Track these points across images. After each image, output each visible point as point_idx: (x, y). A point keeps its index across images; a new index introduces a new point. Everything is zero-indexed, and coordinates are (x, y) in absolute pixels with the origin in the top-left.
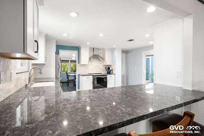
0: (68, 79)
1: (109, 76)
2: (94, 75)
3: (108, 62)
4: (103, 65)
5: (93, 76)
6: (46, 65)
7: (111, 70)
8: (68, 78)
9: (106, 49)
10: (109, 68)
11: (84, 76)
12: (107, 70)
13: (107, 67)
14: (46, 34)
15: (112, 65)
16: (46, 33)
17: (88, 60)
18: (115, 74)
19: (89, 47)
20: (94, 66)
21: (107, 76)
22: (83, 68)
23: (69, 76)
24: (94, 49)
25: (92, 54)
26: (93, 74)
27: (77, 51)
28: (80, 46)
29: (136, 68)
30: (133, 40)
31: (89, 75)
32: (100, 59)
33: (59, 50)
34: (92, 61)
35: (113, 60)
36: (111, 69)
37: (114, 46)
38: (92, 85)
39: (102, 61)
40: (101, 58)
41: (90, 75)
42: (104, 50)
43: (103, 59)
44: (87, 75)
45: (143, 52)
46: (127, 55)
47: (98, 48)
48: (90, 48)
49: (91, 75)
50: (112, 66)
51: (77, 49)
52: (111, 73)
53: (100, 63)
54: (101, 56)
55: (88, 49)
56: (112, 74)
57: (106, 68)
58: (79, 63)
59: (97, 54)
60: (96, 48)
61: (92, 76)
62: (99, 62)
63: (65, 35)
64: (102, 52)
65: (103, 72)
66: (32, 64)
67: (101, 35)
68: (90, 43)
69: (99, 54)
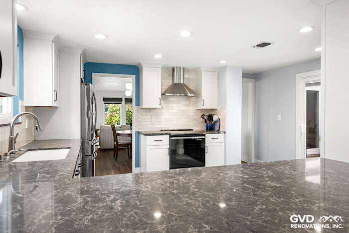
0: (117, 143)
1: (209, 137)
2: (173, 133)
3: (208, 101)
4: (195, 108)
5: (171, 136)
6: (58, 109)
7: (215, 122)
8: (116, 140)
9: (202, 69)
10: (210, 117)
11: (148, 137)
12: (206, 121)
13: (207, 114)
14: (55, 37)
15: (219, 108)
16: (56, 34)
17: (160, 97)
18: (225, 132)
19: (161, 67)
20: (176, 111)
21: (204, 135)
22: (147, 117)
23: (119, 134)
24: (173, 69)
25: (170, 83)
26: (171, 132)
27: (134, 76)
28: (140, 64)
29: (280, 116)
30: (269, 44)
31: (163, 132)
32: (189, 95)
33: (93, 74)
34: (170, 99)
35: (221, 97)
36: (215, 118)
37: (221, 62)
39: (194, 99)
40: (191, 91)
41: (162, 134)
42: (197, 71)
43: (196, 94)
44: (157, 134)
45: (298, 76)
46: (257, 83)
47: (184, 68)
48: (164, 69)
49: (166, 134)
50: (218, 111)
51: (134, 70)
52: (217, 128)
53: (188, 105)
54: (192, 86)
55: (160, 70)
56: (219, 130)
57: (203, 116)
58: (138, 104)
59: (182, 82)
60: (180, 68)
61: (168, 136)
62: (188, 102)
63: (100, 37)
64: (195, 77)
65: (197, 126)
66: (24, 108)
67: (185, 34)
68: (163, 56)
69: (186, 82)
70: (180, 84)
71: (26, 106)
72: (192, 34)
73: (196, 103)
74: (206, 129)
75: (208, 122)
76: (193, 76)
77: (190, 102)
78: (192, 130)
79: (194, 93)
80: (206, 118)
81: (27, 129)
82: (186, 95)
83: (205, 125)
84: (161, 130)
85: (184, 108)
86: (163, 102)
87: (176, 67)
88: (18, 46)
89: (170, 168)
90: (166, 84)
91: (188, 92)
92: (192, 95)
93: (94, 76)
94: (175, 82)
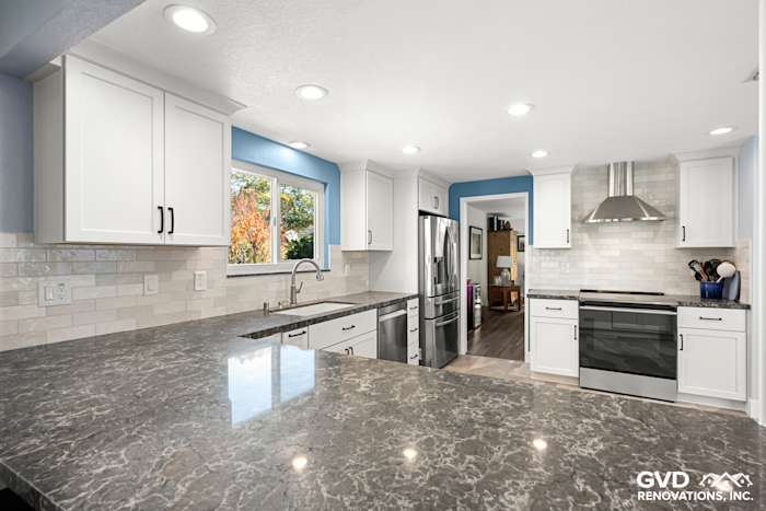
4: (670, 247)
5: (582, 304)
7: (728, 279)
9: (679, 158)
10: (710, 268)
11: (534, 300)
12: (698, 276)
13: (703, 259)
14: (369, 164)
15: (740, 246)
18: (748, 307)
19: (571, 170)
20: (617, 253)
21: (674, 309)
27: (527, 193)
32: (648, 218)
33: (461, 199)
34: (600, 229)
36: (725, 270)
37: (713, 133)
38: (575, 346)
41: (563, 298)
43: (665, 217)
44: (551, 298)
47: (633, 163)
49: (572, 298)
50: (736, 253)
51: (525, 184)
52: (730, 294)
53: (653, 240)
55: (569, 175)
56: (734, 301)
57: (691, 265)
58: (532, 241)
59: (629, 193)
60: (625, 164)
61: (577, 303)
62: (651, 234)
63: (409, 150)
64: (671, 177)
65: (677, 286)
66: (341, 254)
67: (519, 110)
68: (549, 153)
69: (638, 193)
70: (633, 198)
71: (344, 252)
72: (532, 106)
73: (673, 234)
74: (699, 294)
75: (705, 278)
76: (662, 177)
77: (656, 232)
78: (662, 294)
79: (659, 214)
80: (698, 268)
81: (347, 277)
82: (635, 220)
83: (697, 285)
84: (582, 291)
85: (643, 247)
86: (586, 236)
87: (615, 164)
88: (325, 185)
89: (580, 366)
90: (593, 200)
91: (646, 213)
92: (655, 218)
93: (464, 201)
94: (611, 195)
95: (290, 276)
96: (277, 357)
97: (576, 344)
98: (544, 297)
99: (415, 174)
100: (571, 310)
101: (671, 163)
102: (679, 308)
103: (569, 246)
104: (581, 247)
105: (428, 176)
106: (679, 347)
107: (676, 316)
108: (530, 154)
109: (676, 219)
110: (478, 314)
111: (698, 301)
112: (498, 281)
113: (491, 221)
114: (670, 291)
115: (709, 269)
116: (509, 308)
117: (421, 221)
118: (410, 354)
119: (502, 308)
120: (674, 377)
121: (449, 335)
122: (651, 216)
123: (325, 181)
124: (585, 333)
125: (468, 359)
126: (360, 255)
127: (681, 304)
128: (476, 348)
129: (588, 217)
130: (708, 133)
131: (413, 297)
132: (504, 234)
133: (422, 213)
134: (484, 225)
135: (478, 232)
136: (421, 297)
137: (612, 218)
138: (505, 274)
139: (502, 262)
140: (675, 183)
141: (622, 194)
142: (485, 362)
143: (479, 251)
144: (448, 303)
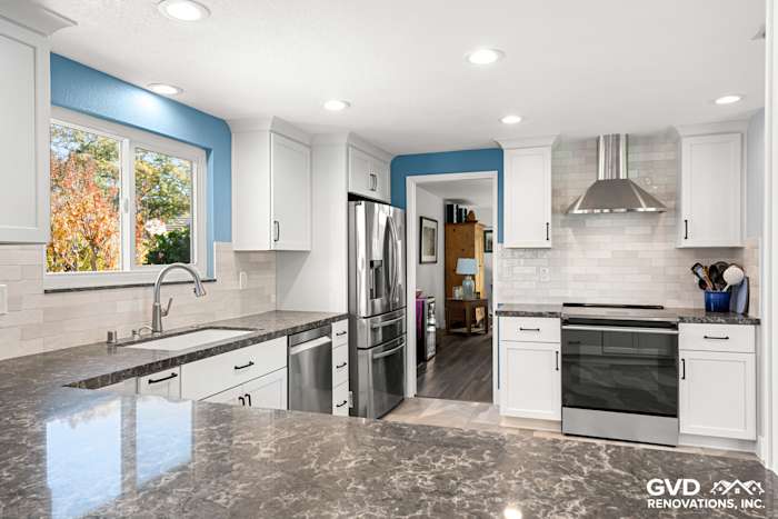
3: (705, 221)
4: (671, 246)
5: (565, 322)
6: (311, 256)
7: (737, 287)
9: (683, 133)
10: (716, 273)
12: (702, 284)
13: (709, 262)
14: (273, 123)
15: (749, 245)
17: (548, 218)
18: (758, 322)
19: (551, 142)
21: (675, 327)
22: (527, 269)
24: (597, 144)
27: (496, 173)
32: (645, 209)
33: (408, 178)
34: (588, 223)
36: (732, 276)
37: (719, 101)
38: (555, 379)
40: (650, 200)
41: (541, 315)
43: (664, 208)
44: (527, 315)
47: (627, 136)
49: (552, 315)
50: (745, 254)
52: (739, 306)
53: (649, 238)
55: (548, 151)
57: (694, 269)
59: (623, 176)
60: (617, 137)
61: (559, 321)
62: (648, 230)
63: (334, 106)
64: (671, 156)
65: (679, 298)
66: (232, 255)
67: (483, 57)
68: (524, 118)
69: (633, 176)
70: (626, 182)
71: (236, 252)
72: (501, 53)
73: (673, 229)
74: (703, 306)
75: (710, 286)
76: (660, 155)
77: (653, 228)
78: (662, 308)
79: (657, 204)
80: (702, 273)
81: (241, 291)
82: (628, 211)
83: (702, 294)
84: (565, 305)
85: (639, 246)
86: (569, 231)
87: (605, 137)
88: (208, 151)
89: (564, 406)
90: (580, 184)
91: (643, 204)
92: (653, 209)
93: (412, 183)
94: (601, 177)
95: (151, 291)
96: (130, 415)
97: (558, 374)
98: (517, 314)
99: (344, 140)
100: (552, 330)
101: (671, 138)
102: (680, 325)
103: (548, 244)
104: (564, 247)
105: (362, 144)
106: (681, 375)
107: (677, 335)
108: (500, 120)
109: (677, 210)
110: (431, 340)
111: (703, 314)
112: (458, 293)
113: (449, 209)
114: (670, 304)
115: (715, 275)
116: (474, 330)
117: (352, 208)
118: (335, 402)
119: (464, 330)
120: (675, 415)
121: (391, 371)
122: (648, 206)
123: (207, 146)
124: (570, 361)
125: (418, 404)
126: (261, 258)
127: (682, 320)
128: (427, 389)
129: (572, 206)
130: (713, 101)
131: (340, 318)
132: (465, 228)
133: (352, 197)
134: (439, 215)
135: (433, 225)
136: (351, 317)
137: (602, 208)
138: (468, 283)
139: (464, 266)
140: (676, 163)
141: (615, 177)
142: (440, 407)
143: (433, 252)
144: (391, 326)
